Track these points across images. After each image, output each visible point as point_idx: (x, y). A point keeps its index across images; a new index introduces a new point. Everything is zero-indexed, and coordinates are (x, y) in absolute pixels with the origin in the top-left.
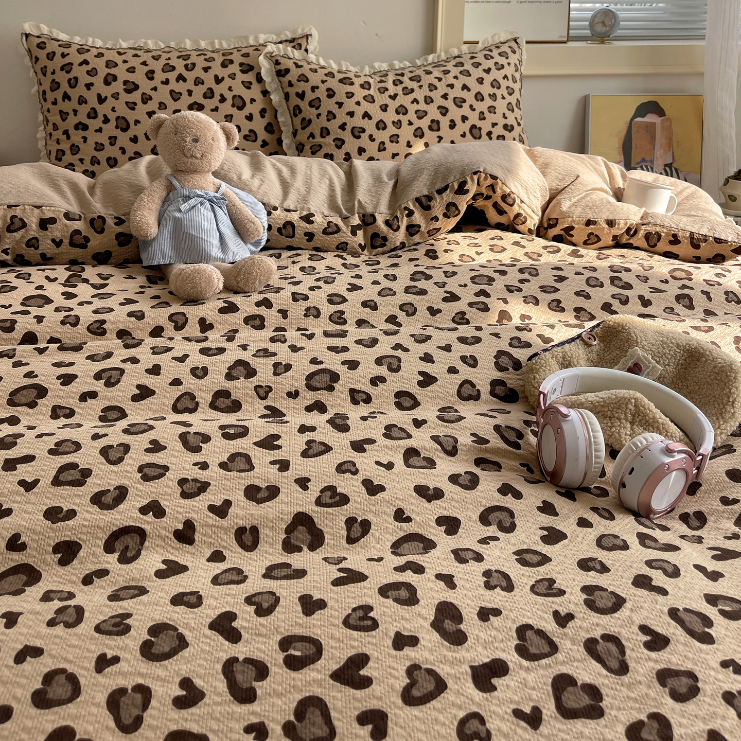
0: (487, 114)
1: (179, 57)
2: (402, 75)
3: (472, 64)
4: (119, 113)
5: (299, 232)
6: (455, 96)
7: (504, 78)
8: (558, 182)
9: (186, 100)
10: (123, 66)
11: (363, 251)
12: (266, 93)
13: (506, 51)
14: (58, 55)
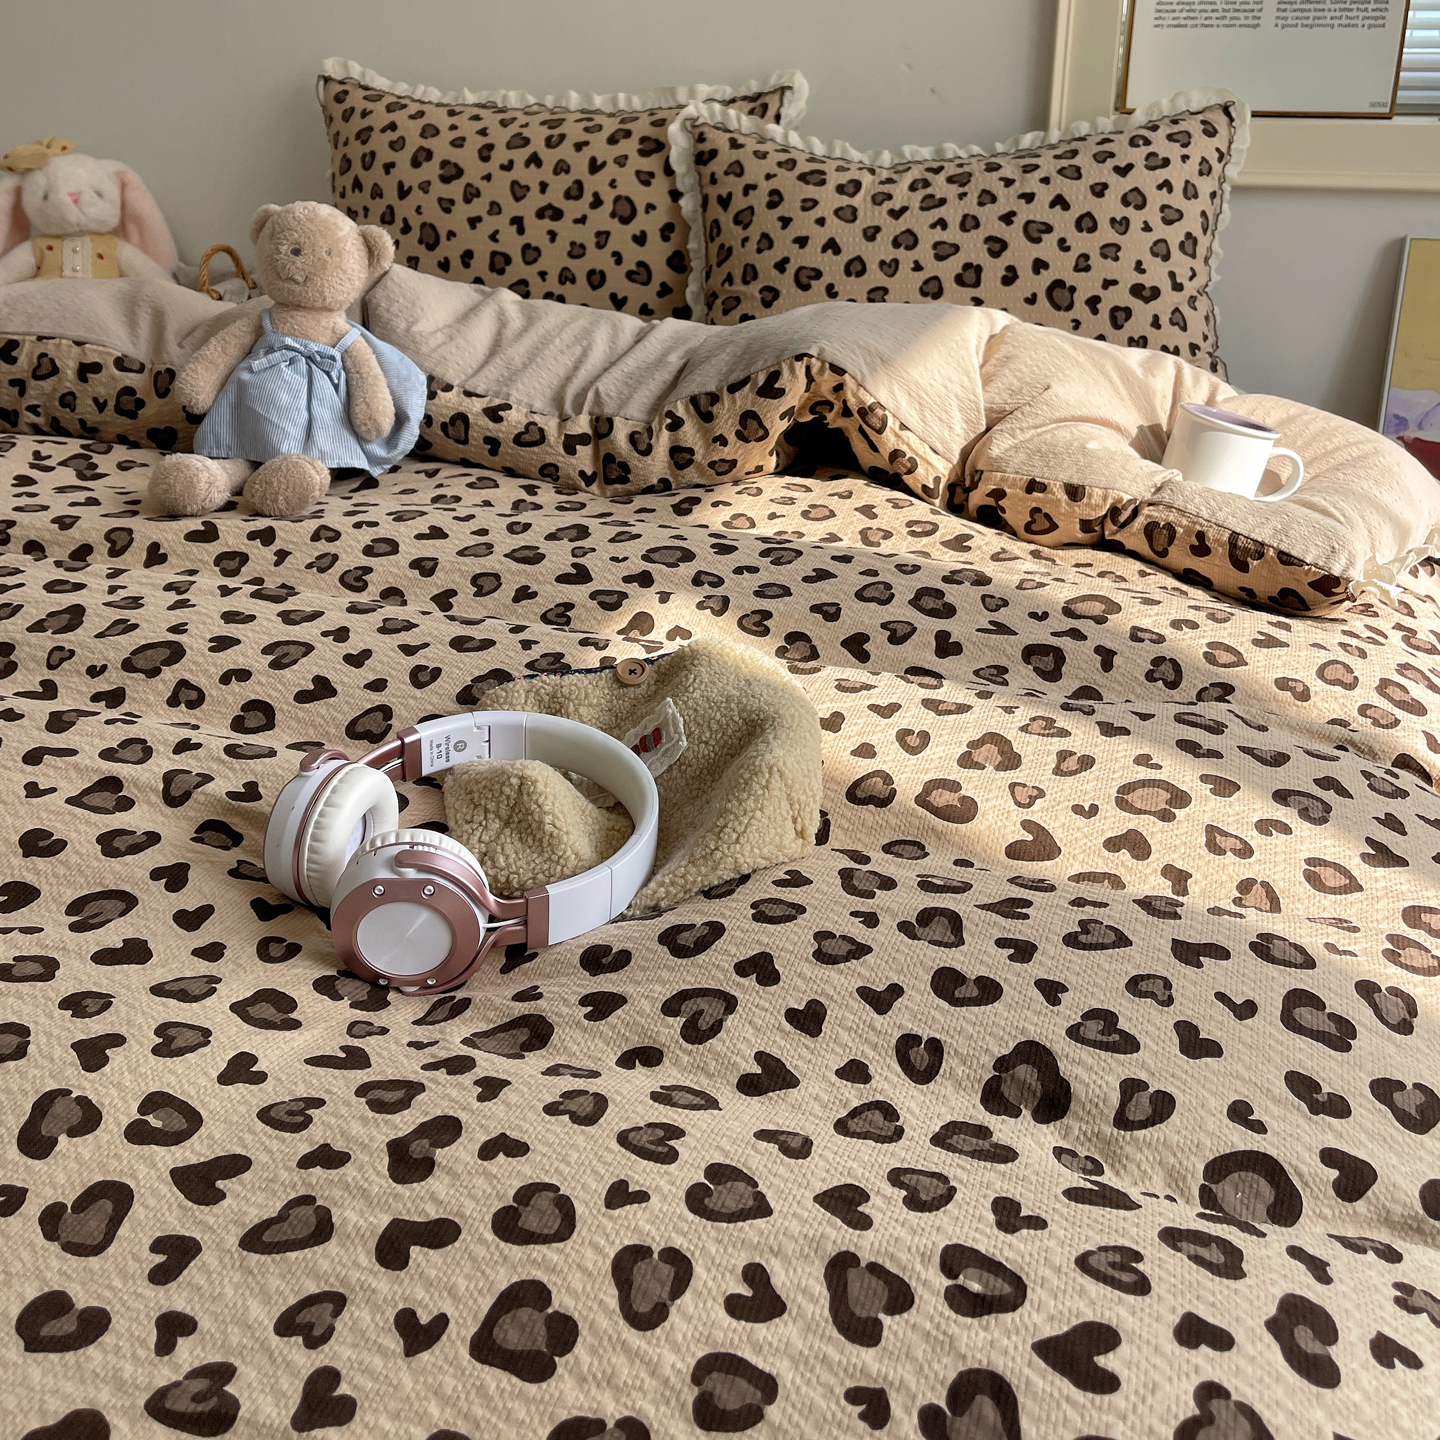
0: (1095, 260)
1: (543, 123)
2: (938, 171)
3: (1095, 156)
4: (427, 217)
5: (475, 435)
6: (1031, 218)
7: (1160, 187)
8: (1006, 397)
9: (535, 201)
10: (447, 136)
11: (588, 484)
12: (676, 195)
13: (1191, 131)
14: (357, 113)
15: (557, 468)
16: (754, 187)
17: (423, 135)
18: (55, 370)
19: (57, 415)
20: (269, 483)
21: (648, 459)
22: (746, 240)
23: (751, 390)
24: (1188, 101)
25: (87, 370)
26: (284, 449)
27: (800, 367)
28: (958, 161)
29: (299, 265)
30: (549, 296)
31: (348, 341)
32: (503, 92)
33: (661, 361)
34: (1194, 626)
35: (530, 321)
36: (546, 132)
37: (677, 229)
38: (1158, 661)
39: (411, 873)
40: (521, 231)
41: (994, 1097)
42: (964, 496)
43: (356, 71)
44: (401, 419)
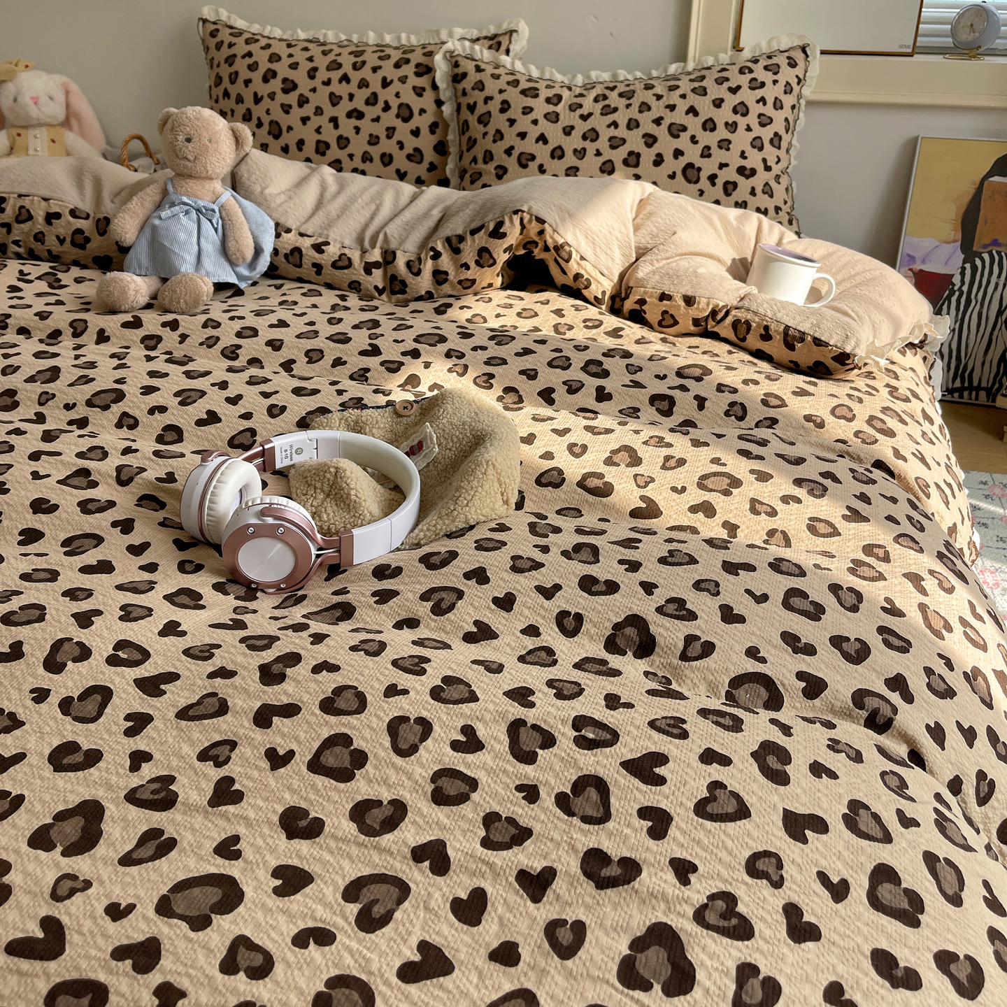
0: (715, 150)
1: (351, 53)
2: (613, 89)
3: (716, 80)
4: (273, 117)
5: (307, 262)
6: (673, 121)
7: (758, 102)
8: (648, 239)
9: (346, 106)
10: (286, 61)
11: (380, 295)
12: (439, 103)
13: (780, 63)
14: (226, 45)
15: (360, 284)
16: (491, 98)
17: (270, 60)
18: (30, 218)
19: (33, 246)
20: (174, 291)
21: (419, 278)
22: (485, 134)
23: (485, 233)
24: (779, 43)
25: (51, 217)
26: (183, 270)
27: (516, 219)
28: (627, 82)
29: (190, 148)
30: (355, 170)
31: (223, 199)
32: (324, 31)
33: (427, 214)
34: (756, 383)
35: (342, 187)
36: (353, 59)
37: (440, 126)
38: (732, 404)
39: (270, 520)
40: (336, 127)
41: (612, 645)
42: (620, 303)
43: (224, 15)
44: (258, 251)
